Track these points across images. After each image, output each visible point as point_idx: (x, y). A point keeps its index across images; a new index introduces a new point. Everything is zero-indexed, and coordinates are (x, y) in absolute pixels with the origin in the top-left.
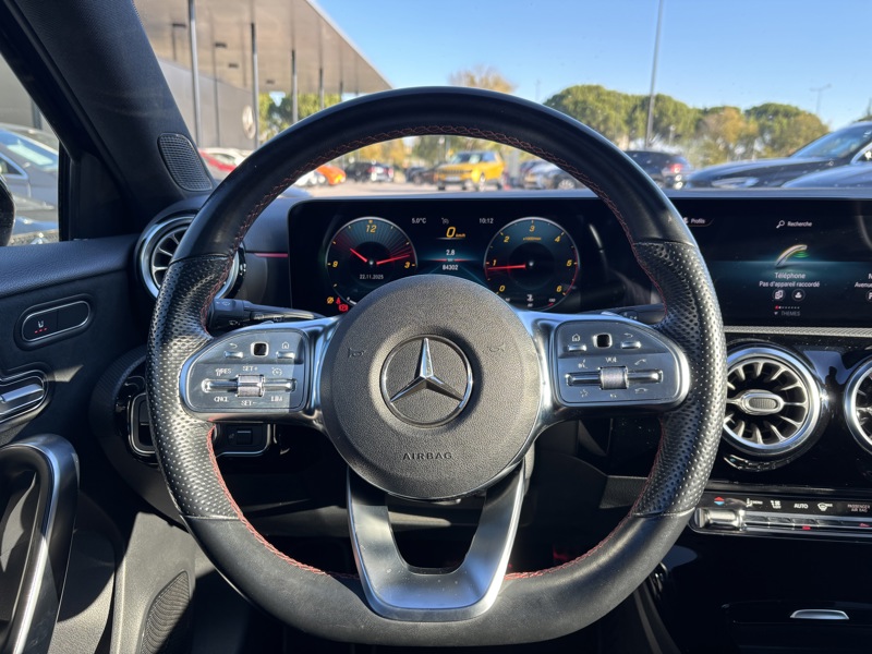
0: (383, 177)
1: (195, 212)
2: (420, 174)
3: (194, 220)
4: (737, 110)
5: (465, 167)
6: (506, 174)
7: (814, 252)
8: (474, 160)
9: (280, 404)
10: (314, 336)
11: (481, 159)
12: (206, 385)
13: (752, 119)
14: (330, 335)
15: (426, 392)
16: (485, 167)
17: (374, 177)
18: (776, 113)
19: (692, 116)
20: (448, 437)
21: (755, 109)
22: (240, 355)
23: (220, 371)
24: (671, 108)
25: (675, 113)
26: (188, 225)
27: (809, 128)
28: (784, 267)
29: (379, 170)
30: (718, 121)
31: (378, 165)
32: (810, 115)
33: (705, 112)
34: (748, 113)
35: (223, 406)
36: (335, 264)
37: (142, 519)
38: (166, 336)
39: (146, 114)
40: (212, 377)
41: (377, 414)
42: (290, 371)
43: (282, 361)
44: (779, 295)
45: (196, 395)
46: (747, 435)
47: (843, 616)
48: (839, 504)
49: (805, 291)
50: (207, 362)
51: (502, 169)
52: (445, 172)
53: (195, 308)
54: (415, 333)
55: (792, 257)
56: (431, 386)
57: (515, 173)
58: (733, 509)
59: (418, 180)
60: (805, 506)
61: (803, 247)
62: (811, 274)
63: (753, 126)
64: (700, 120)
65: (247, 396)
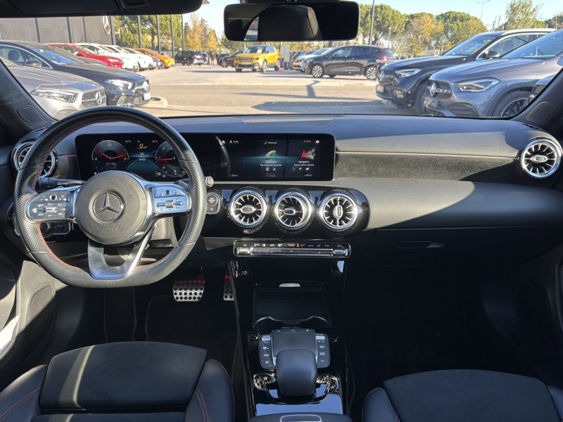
0: (202, 61)
1: (34, 140)
2: (226, 59)
3: (34, 144)
4: (431, 16)
5: (254, 56)
6: (281, 60)
7: (278, 153)
8: (259, 51)
9: (62, 216)
10: (72, 192)
11: (264, 51)
12: (35, 210)
13: (440, 22)
14: (79, 190)
15: (107, 210)
16: (266, 56)
17: (196, 61)
18: (455, 19)
19: (403, 20)
20: (114, 225)
21: (442, 15)
22: (47, 200)
23: (40, 205)
24: (391, 14)
25: (393, 18)
26: (31, 145)
27: (475, 29)
28: (268, 159)
29: (199, 57)
30: (419, 23)
31: (198, 53)
32: (476, 19)
33: (412, 17)
34: (438, 18)
35: (41, 217)
36: (96, 159)
37: (25, 262)
38: (20, 194)
39: (10, 103)
40: (37, 207)
41: (91, 218)
42: (65, 204)
43: (62, 201)
44: (267, 169)
45: (32, 213)
46: (245, 221)
47: (298, 285)
48: (285, 244)
49: (277, 168)
50: (35, 202)
51: (277, 57)
52: (241, 59)
53: (30, 184)
54: (104, 192)
55: (271, 155)
56: (109, 208)
57: (287, 60)
58: (248, 247)
59: (224, 64)
60: (273, 245)
61: (275, 151)
62: (279, 161)
63: (441, 27)
64: (409, 22)
65: (50, 213)
